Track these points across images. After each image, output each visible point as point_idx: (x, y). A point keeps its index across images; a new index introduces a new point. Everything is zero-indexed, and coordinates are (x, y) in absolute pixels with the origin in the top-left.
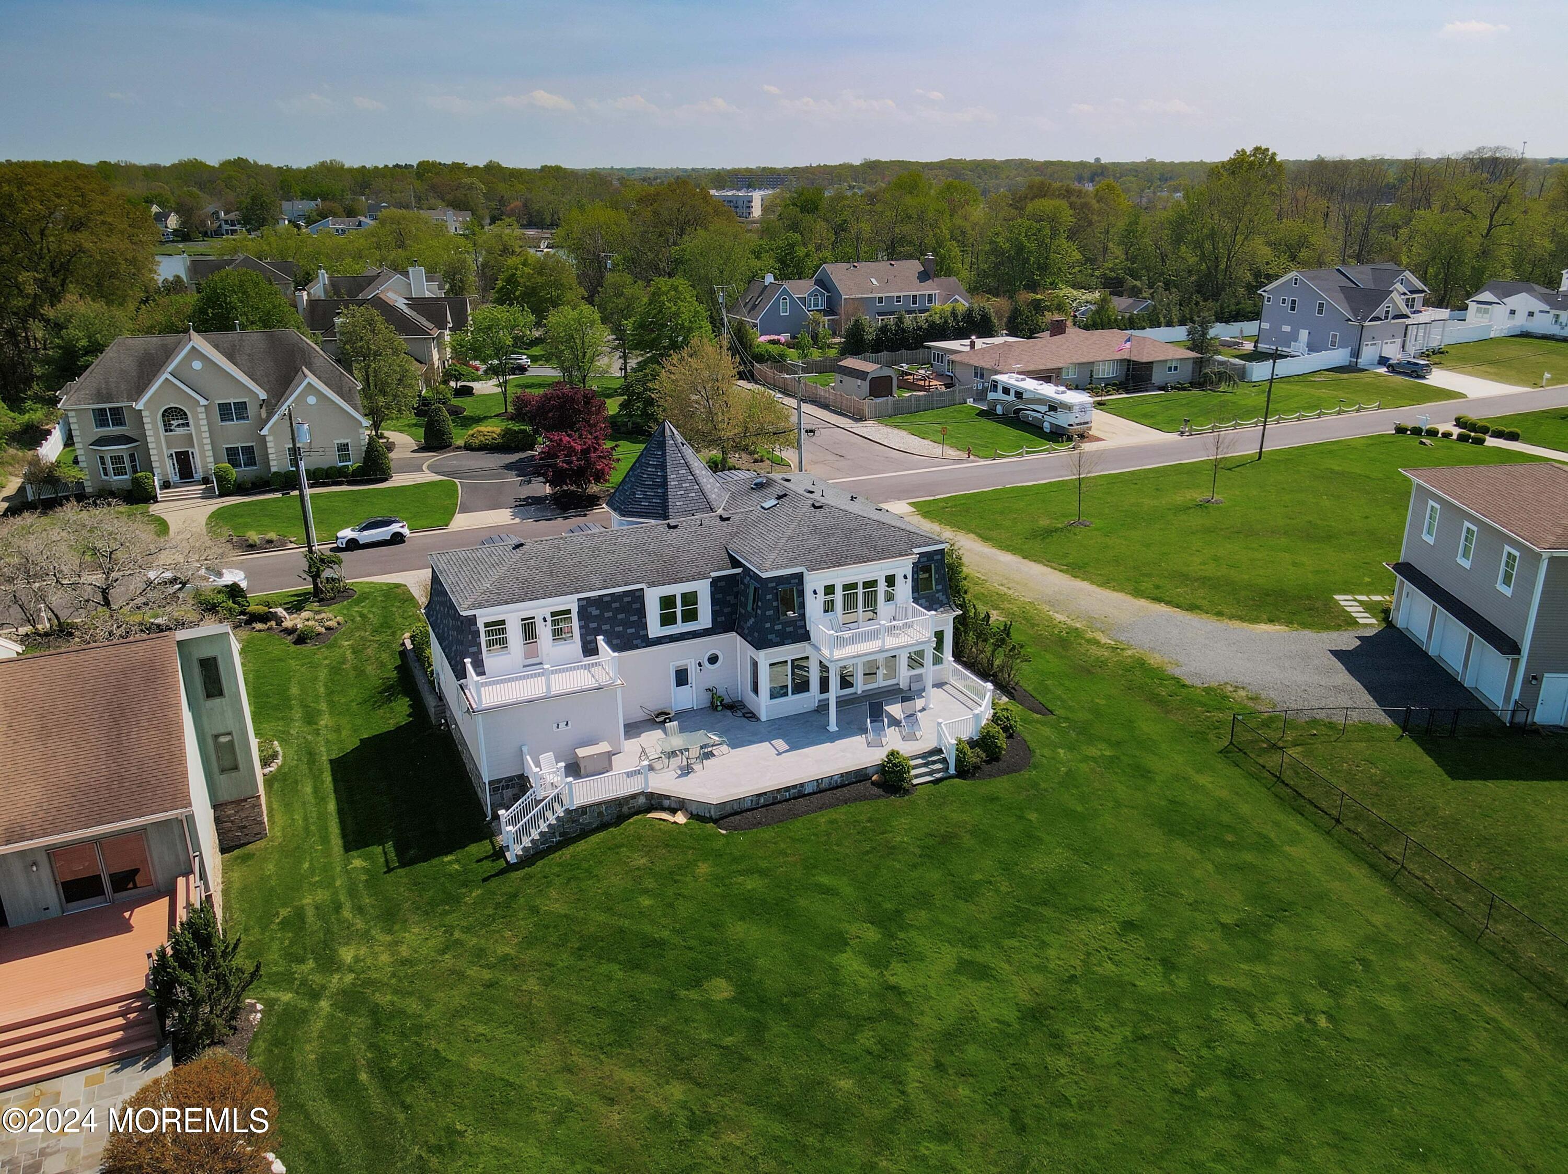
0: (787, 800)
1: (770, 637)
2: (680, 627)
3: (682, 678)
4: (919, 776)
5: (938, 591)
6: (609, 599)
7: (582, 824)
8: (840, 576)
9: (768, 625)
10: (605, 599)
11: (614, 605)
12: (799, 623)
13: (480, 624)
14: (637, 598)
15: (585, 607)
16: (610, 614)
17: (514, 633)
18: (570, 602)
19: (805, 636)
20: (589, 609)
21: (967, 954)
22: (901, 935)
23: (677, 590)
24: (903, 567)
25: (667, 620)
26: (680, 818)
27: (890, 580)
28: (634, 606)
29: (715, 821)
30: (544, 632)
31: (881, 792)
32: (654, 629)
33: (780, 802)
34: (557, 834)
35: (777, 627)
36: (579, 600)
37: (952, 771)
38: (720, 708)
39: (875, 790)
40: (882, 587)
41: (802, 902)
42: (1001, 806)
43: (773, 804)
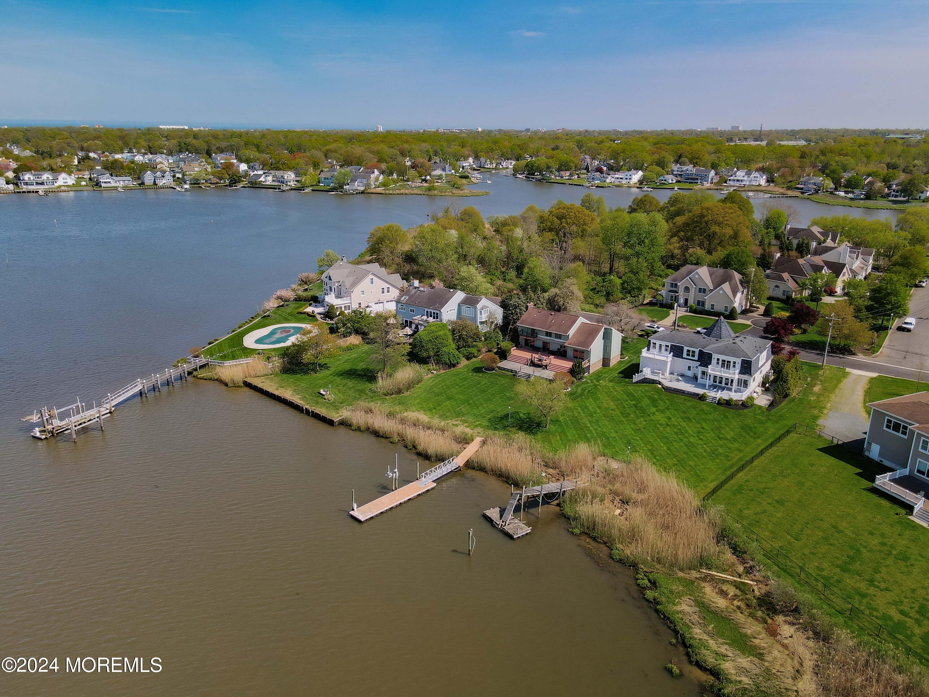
1: (703, 365)
2: (690, 357)
3: (689, 368)
4: (709, 400)
6: (677, 346)
7: (647, 381)
8: (722, 357)
9: (702, 362)
11: (678, 348)
12: (708, 364)
13: (651, 342)
14: (683, 348)
15: (672, 346)
16: (676, 349)
17: (657, 346)
18: (669, 344)
19: (708, 367)
21: (671, 416)
23: (691, 349)
24: (739, 361)
25: (688, 355)
26: (660, 386)
27: (734, 363)
28: (682, 350)
29: (664, 389)
30: (663, 348)
31: (698, 399)
32: (685, 355)
34: (641, 381)
35: (705, 363)
36: (671, 344)
37: (716, 402)
38: (695, 378)
39: (696, 397)
40: (732, 364)
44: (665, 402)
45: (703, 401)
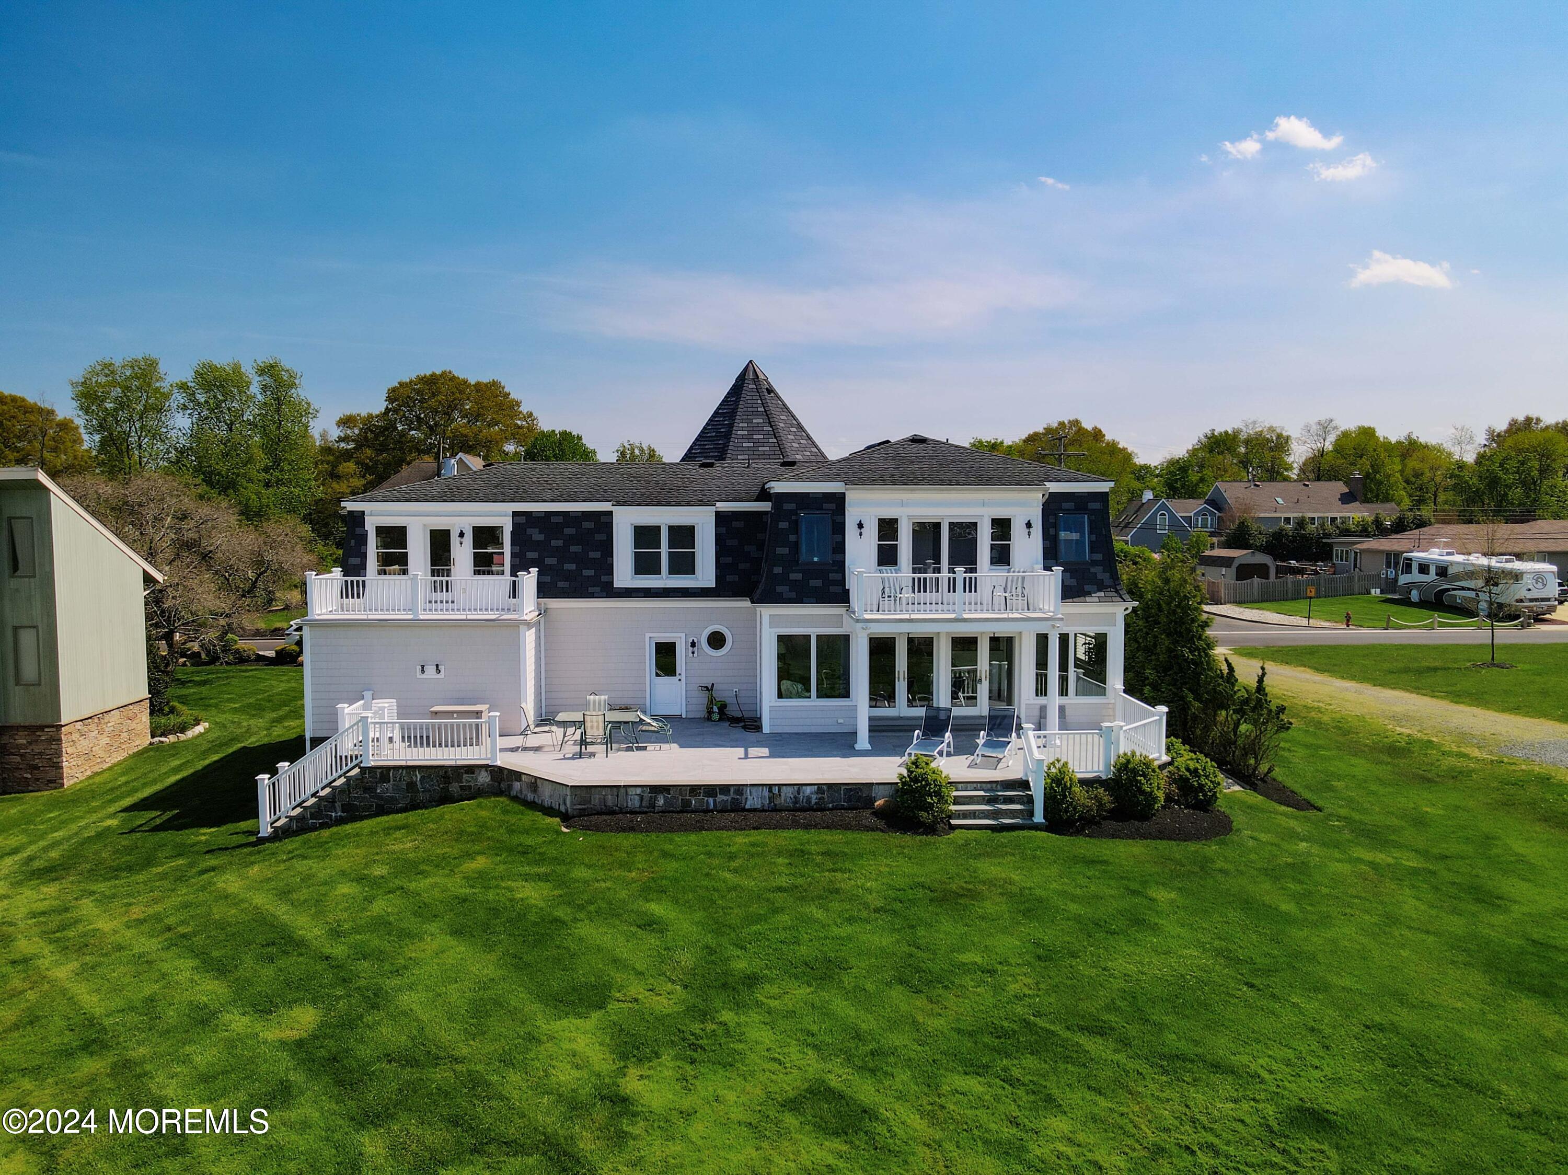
0: (707, 811)
1: (779, 589)
2: (667, 579)
3: (665, 660)
4: (970, 815)
5: (1094, 563)
6: (560, 519)
7: (381, 798)
8: (908, 506)
9: (778, 570)
10: (554, 519)
11: (567, 531)
12: (832, 576)
13: (370, 525)
14: (604, 522)
15: (522, 522)
16: (560, 543)
17: (418, 547)
18: (502, 515)
19: (843, 597)
20: (529, 531)
22: (727, 1016)
23: (663, 517)
25: (647, 563)
27: (1002, 527)
28: (598, 537)
29: (566, 818)
30: (463, 554)
31: (881, 824)
32: (624, 572)
33: (693, 812)
34: (338, 805)
35: (793, 576)
36: (515, 514)
37: (1039, 817)
38: (716, 717)
39: (873, 820)
40: (986, 537)
41: (586, 930)
42: (1105, 872)
43: (681, 812)
44: (650, 924)
45: (931, 830)
